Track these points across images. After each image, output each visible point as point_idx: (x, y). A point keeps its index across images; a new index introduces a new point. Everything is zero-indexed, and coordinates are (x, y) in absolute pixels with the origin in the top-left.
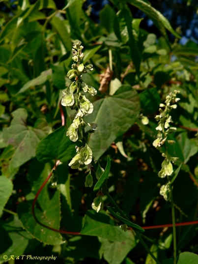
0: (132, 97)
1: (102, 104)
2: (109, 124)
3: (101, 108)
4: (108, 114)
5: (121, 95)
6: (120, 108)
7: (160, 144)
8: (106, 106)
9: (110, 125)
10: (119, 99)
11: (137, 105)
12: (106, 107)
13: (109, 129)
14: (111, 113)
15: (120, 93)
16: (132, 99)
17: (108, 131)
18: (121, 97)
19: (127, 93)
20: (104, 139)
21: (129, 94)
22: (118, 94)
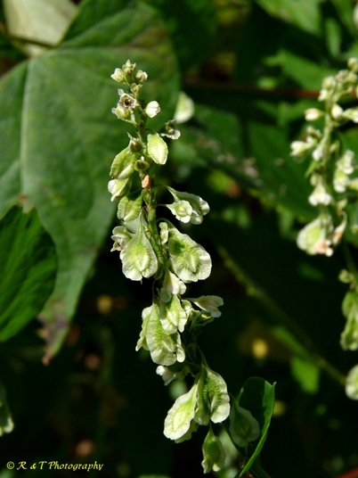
0: (137, 33)
1: (29, 86)
2: (77, 152)
3: (27, 98)
4: (63, 119)
5: (91, 33)
6: (102, 84)
7: (331, 246)
8: (42, 87)
9: (83, 157)
10: (89, 51)
11: (163, 57)
12: (46, 94)
13: (84, 173)
14: (75, 112)
15: (89, 26)
16: (140, 39)
17: (81, 182)
18: (95, 43)
19: (114, 20)
20: (74, 217)
21: (124, 25)
22: (79, 33)
